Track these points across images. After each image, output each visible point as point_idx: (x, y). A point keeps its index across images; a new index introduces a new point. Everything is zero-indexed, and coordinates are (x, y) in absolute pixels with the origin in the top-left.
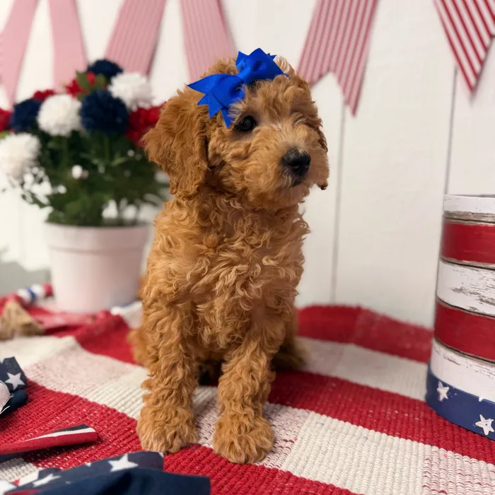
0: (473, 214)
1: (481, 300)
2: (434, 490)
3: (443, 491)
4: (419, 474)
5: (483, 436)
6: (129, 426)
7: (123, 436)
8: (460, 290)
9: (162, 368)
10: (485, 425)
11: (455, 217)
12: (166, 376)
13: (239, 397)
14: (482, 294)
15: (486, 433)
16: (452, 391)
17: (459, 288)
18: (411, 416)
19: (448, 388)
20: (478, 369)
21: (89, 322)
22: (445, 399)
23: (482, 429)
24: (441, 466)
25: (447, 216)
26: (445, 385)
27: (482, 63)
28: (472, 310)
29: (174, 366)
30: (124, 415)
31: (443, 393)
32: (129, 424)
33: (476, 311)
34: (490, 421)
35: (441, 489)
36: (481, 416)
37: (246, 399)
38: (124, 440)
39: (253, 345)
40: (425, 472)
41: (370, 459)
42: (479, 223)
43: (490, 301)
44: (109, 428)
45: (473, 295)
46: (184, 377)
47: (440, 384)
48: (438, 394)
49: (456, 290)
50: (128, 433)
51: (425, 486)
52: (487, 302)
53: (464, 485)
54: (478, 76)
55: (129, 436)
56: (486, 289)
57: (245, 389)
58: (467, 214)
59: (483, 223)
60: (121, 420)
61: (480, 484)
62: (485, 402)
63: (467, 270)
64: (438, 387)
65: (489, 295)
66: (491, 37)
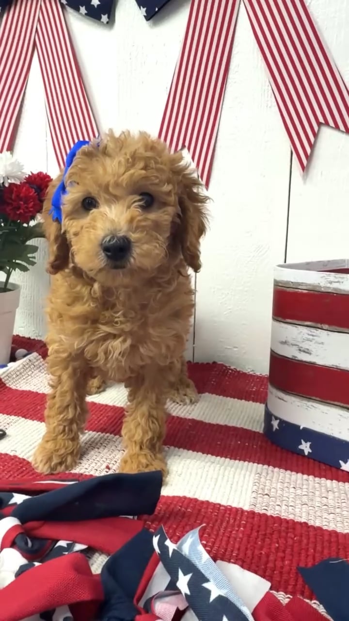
0: (292, 283)
1: (300, 350)
2: (260, 494)
3: (266, 494)
4: (251, 484)
5: (304, 456)
6: (21, 465)
7: (18, 473)
8: (285, 343)
10: (306, 447)
11: (280, 285)
12: (60, 414)
14: (300, 345)
15: (306, 453)
16: (282, 423)
17: (284, 341)
18: (251, 445)
19: (278, 421)
20: (299, 404)
22: (276, 429)
23: (303, 451)
24: (268, 478)
25: (277, 284)
26: (276, 418)
27: (312, 146)
28: (294, 358)
29: (67, 407)
30: (15, 457)
31: (275, 424)
32: (20, 463)
33: (296, 359)
34: (309, 444)
35: (265, 493)
36: (302, 441)
38: (18, 475)
40: (255, 483)
41: (215, 476)
42: (297, 290)
43: (306, 350)
44: (5, 468)
45: (294, 347)
46: (75, 416)
47: (273, 418)
48: (272, 426)
49: (282, 343)
50: (21, 470)
51: (254, 492)
52: (304, 351)
53: (283, 490)
54: (309, 158)
55: (22, 472)
56: (303, 342)
58: (288, 282)
59: (300, 290)
60: (13, 461)
61: (294, 488)
62: (305, 429)
63: (289, 327)
64: (271, 420)
65: (305, 346)
66: (319, 124)
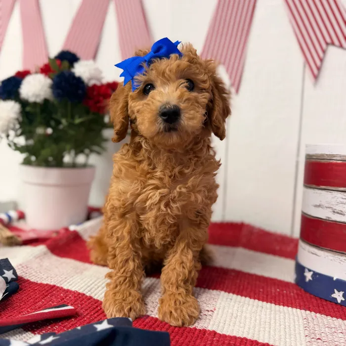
0: (327, 155)
1: (334, 212)
2: (313, 338)
3: (319, 339)
4: (302, 328)
5: (337, 303)
6: (96, 305)
7: (94, 312)
8: (319, 206)
9: (119, 262)
10: (338, 296)
11: (315, 157)
12: (122, 268)
13: (174, 281)
14: (334, 208)
15: (339, 301)
16: (315, 274)
17: (318, 204)
18: (288, 292)
19: (312, 273)
20: (332, 258)
21: (54, 235)
22: (310, 280)
23: (336, 299)
24: (315, 323)
25: (309, 157)
26: (310, 271)
27: (321, 60)
28: (328, 219)
29: (127, 261)
30: (91, 298)
31: (309, 276)
32: (95, 303)
33: (330, 219)
34: (341, 293)
35: (318, 337)
36: (335, 290)
37: (179, 282)
38: (94, 314)
39: (182, 246)
40: (306, 327)
41: (268, 320)
42: (331, 161)
43: (340, 212)
44: (82, 307)
45: (328, 209)
46: (134, 269)
47: (306, 270)
48: (305, 277)
49: (316, 206)
50: (97, 309)
51: (307, 336)
52: (338, 213)
53: (332, 334)
54: (319, 69)
55: (97, 311)
56: (337, 205)
57: (178, 275)
58: (322, 155)
59: (334, 161)
60: (90, 301)
61: (341, 333)
62: (338, 280)
63: (323, 192)
64: (304, 272)
65: (339, 208)
66: (327, 44)
